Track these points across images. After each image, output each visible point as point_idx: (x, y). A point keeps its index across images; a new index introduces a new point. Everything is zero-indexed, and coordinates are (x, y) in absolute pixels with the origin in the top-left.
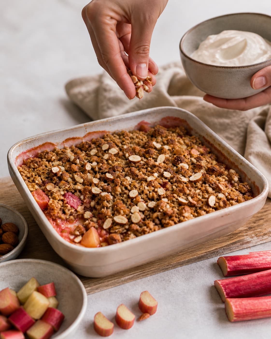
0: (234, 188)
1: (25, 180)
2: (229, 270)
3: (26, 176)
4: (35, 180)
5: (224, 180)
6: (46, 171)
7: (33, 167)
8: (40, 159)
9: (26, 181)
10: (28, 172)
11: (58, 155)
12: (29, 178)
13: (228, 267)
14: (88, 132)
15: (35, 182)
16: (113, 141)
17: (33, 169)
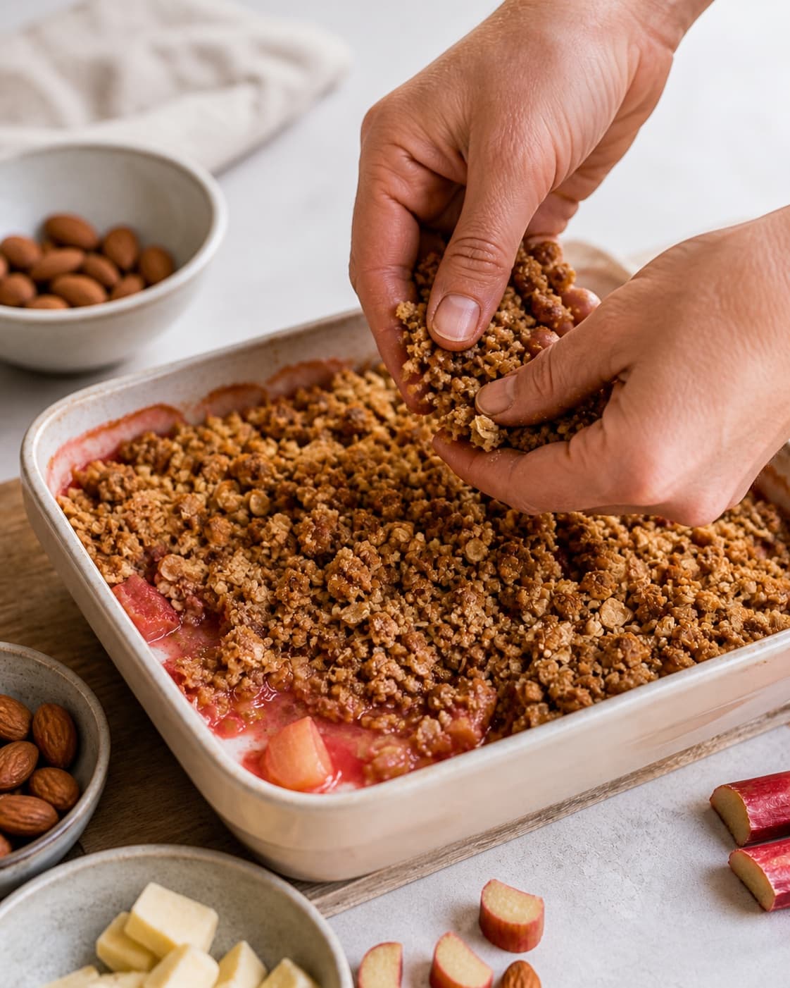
0: (776, 559)
1: (86, 545)
2: (753, 826)
3: (88, 531)
4: (119, 545)
5: (741, 533)
6: (155, 512)
7: (108, 496)
8: (130, 467)
9: (90, 548)
10: (92, 514)
11: (189, 451)
12: (96, 537)
13: (752, 817)
14: (281, 365)
15: (120, 554)
16: (366, 399)
17: (109, 507)
